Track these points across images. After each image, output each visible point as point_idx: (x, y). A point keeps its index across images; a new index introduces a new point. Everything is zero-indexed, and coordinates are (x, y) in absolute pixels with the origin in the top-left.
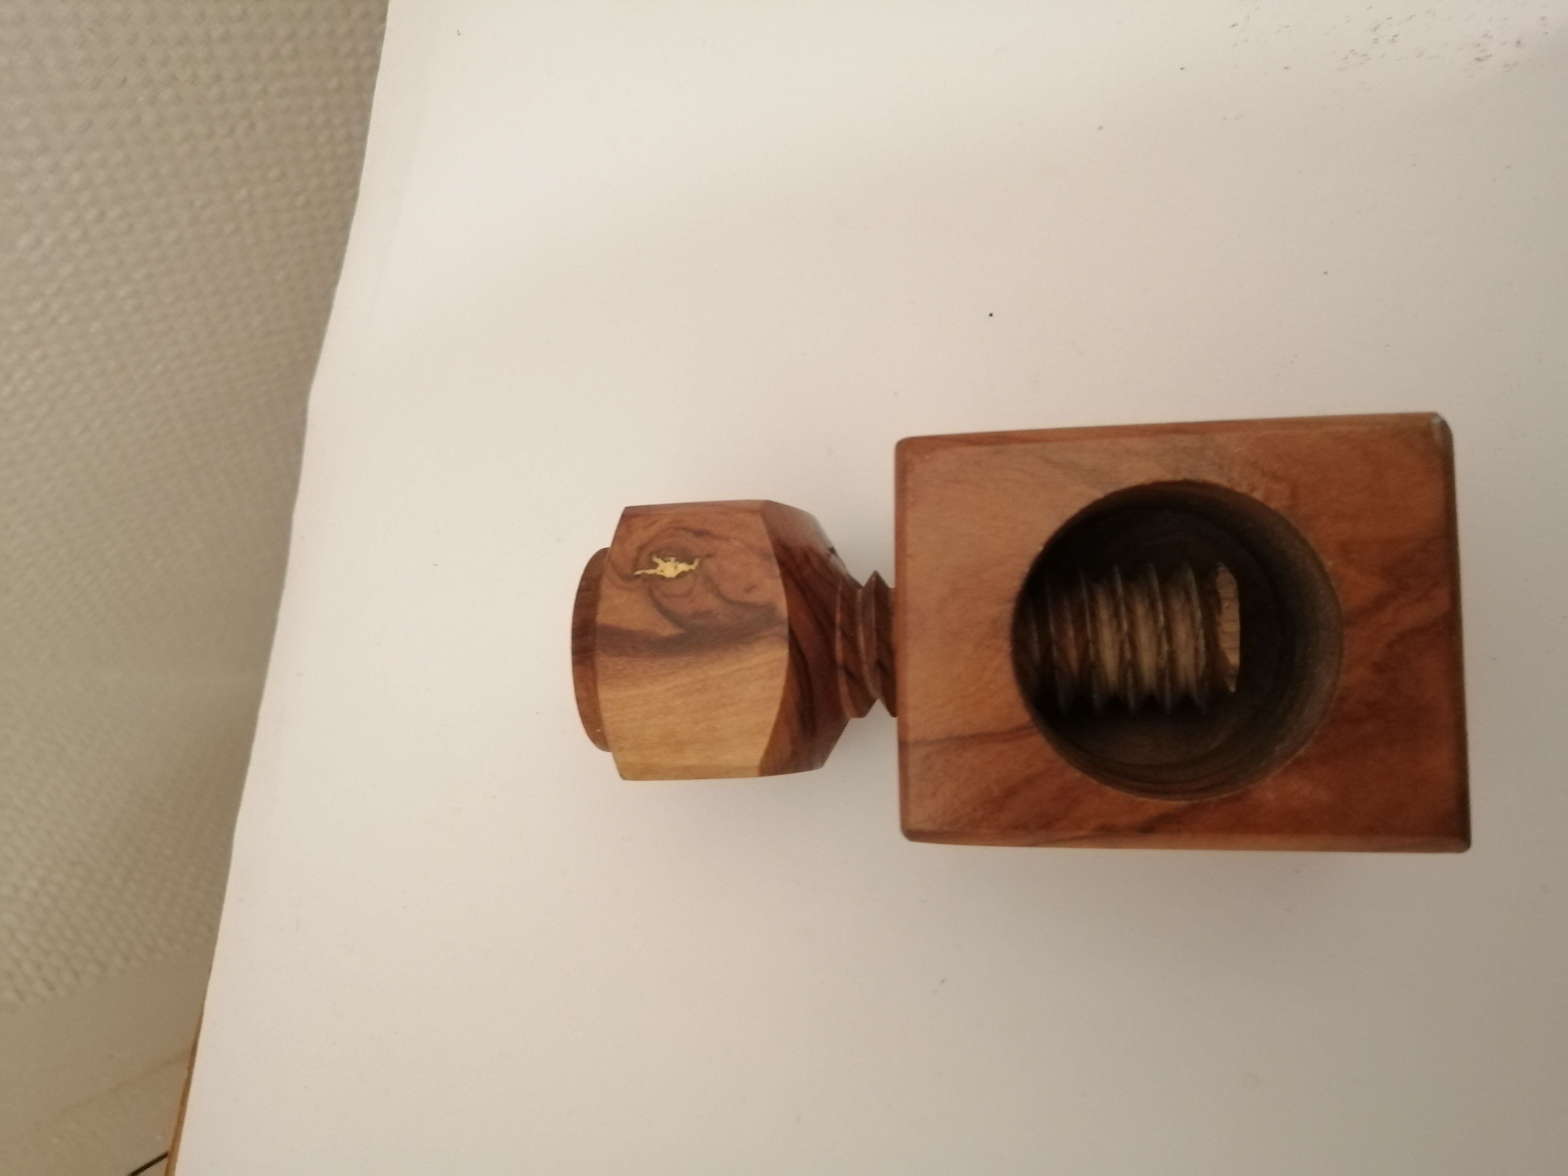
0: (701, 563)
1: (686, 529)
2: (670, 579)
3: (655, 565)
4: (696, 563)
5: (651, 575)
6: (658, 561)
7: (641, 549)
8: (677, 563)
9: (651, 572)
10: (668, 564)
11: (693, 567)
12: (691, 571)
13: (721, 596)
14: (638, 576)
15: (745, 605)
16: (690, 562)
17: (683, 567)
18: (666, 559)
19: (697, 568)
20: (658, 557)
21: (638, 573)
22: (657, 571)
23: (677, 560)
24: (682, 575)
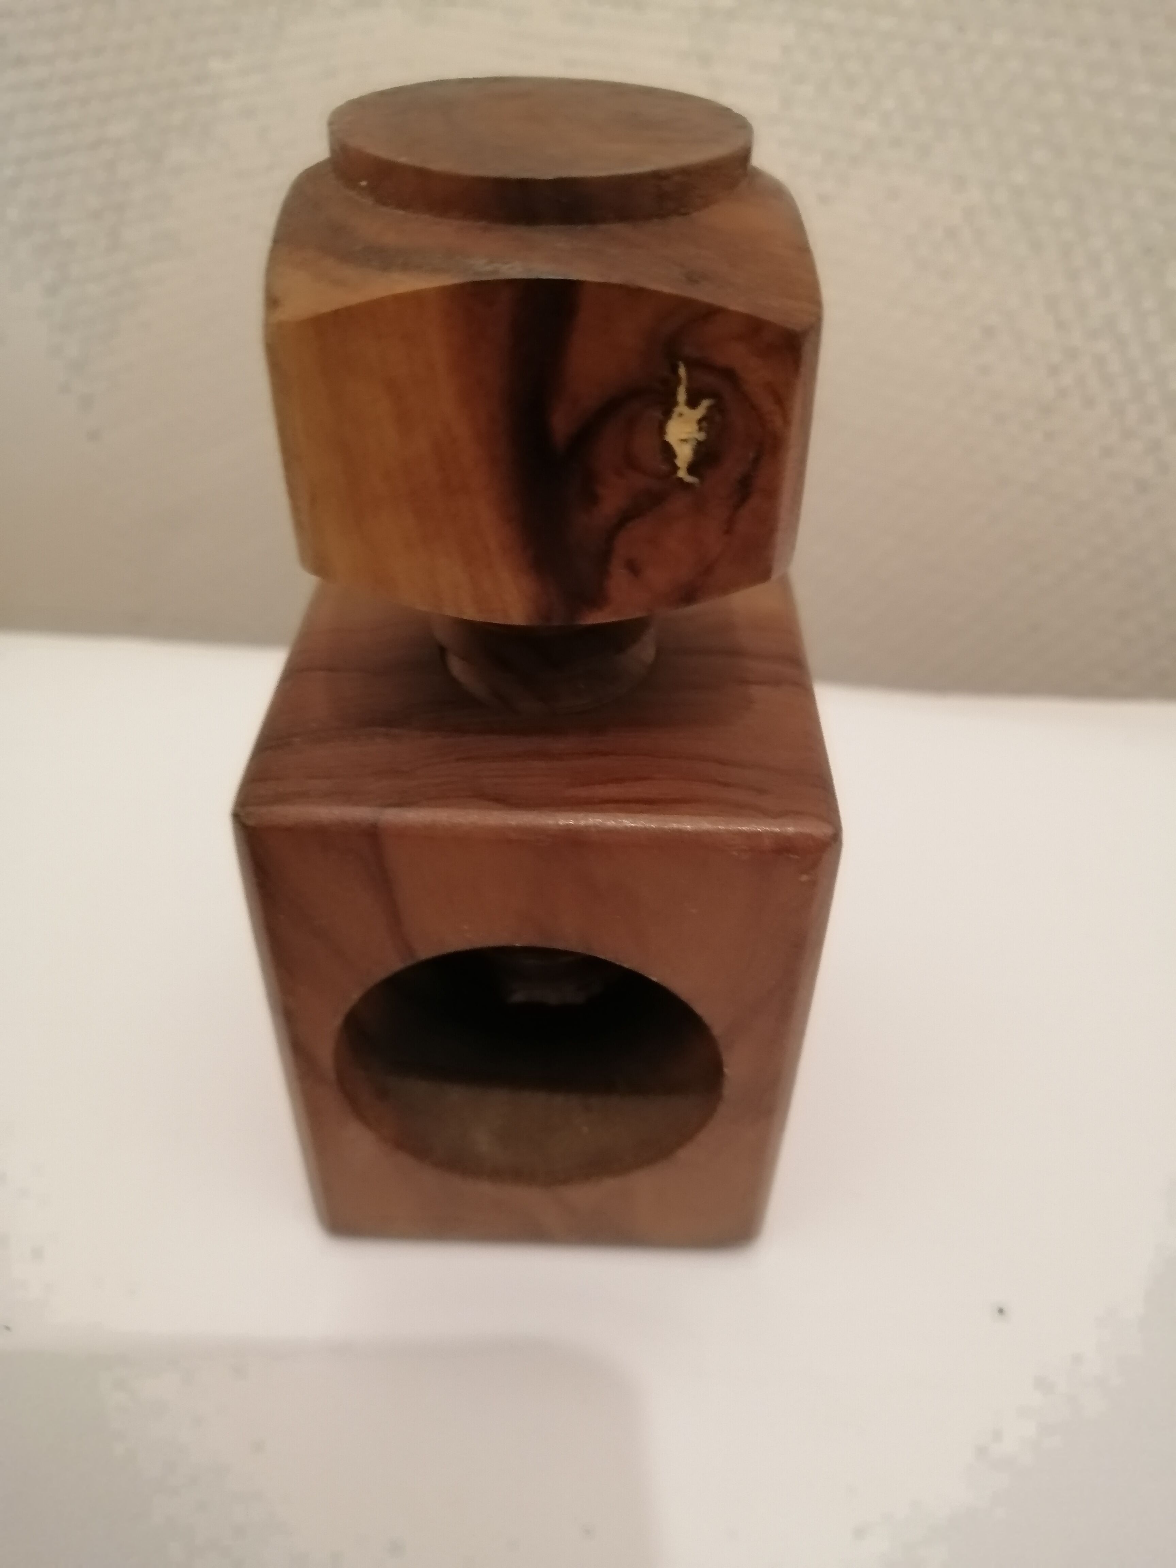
0: (688, 486)
1: (757, 460)
2: (661, 430)
3: (692, 403)
4: (689, 479)
5: (674, 394)
6: (700, 411)
7: (729, 375)
8: (695, 443)
9: (682, 396)
10: (695, 427)
11: (682, 474)
12: (676, 468)
13: (625, 518)
14: (674, 370)
15: (604, 557)
16: (692, 469)
17: (684, 454)
18: (704, 424)
19: (680, 479)
20: (710, 409)
21: (682, 371)
22: (681, 407)
23: (699, 443)
24: (668, 452)
